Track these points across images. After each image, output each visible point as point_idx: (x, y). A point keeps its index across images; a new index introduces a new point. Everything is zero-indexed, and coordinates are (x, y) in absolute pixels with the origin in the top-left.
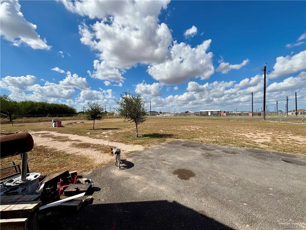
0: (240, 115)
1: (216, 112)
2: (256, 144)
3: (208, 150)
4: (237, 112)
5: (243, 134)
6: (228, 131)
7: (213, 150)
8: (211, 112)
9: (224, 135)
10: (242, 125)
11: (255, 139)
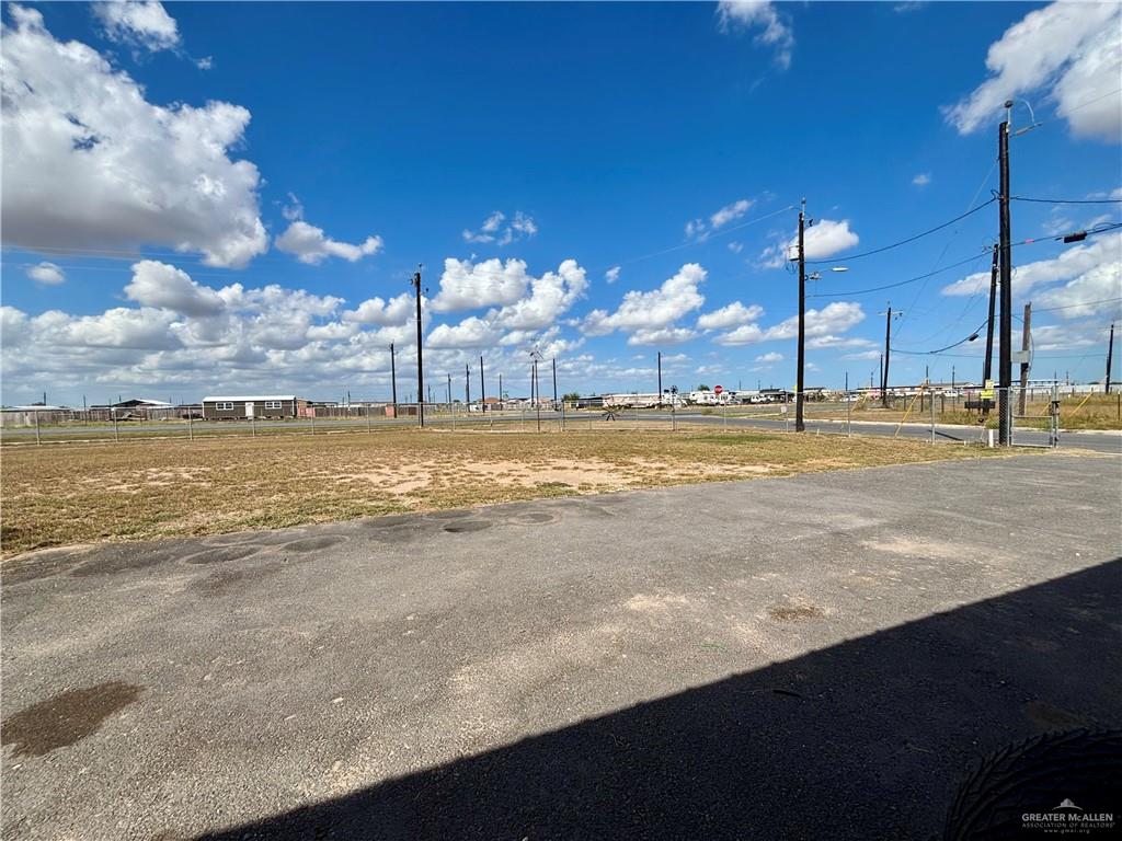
0: (361, 412)
1: (277, 402)
2: (394, 498)
3: (225, 558)
4: (350, 403)
5: (361, 476)
6: (315, 469)
7: (250, 553)
8: (255, 402)
9: (301, 487)
10: (363, 445)
11: (392, 486)
